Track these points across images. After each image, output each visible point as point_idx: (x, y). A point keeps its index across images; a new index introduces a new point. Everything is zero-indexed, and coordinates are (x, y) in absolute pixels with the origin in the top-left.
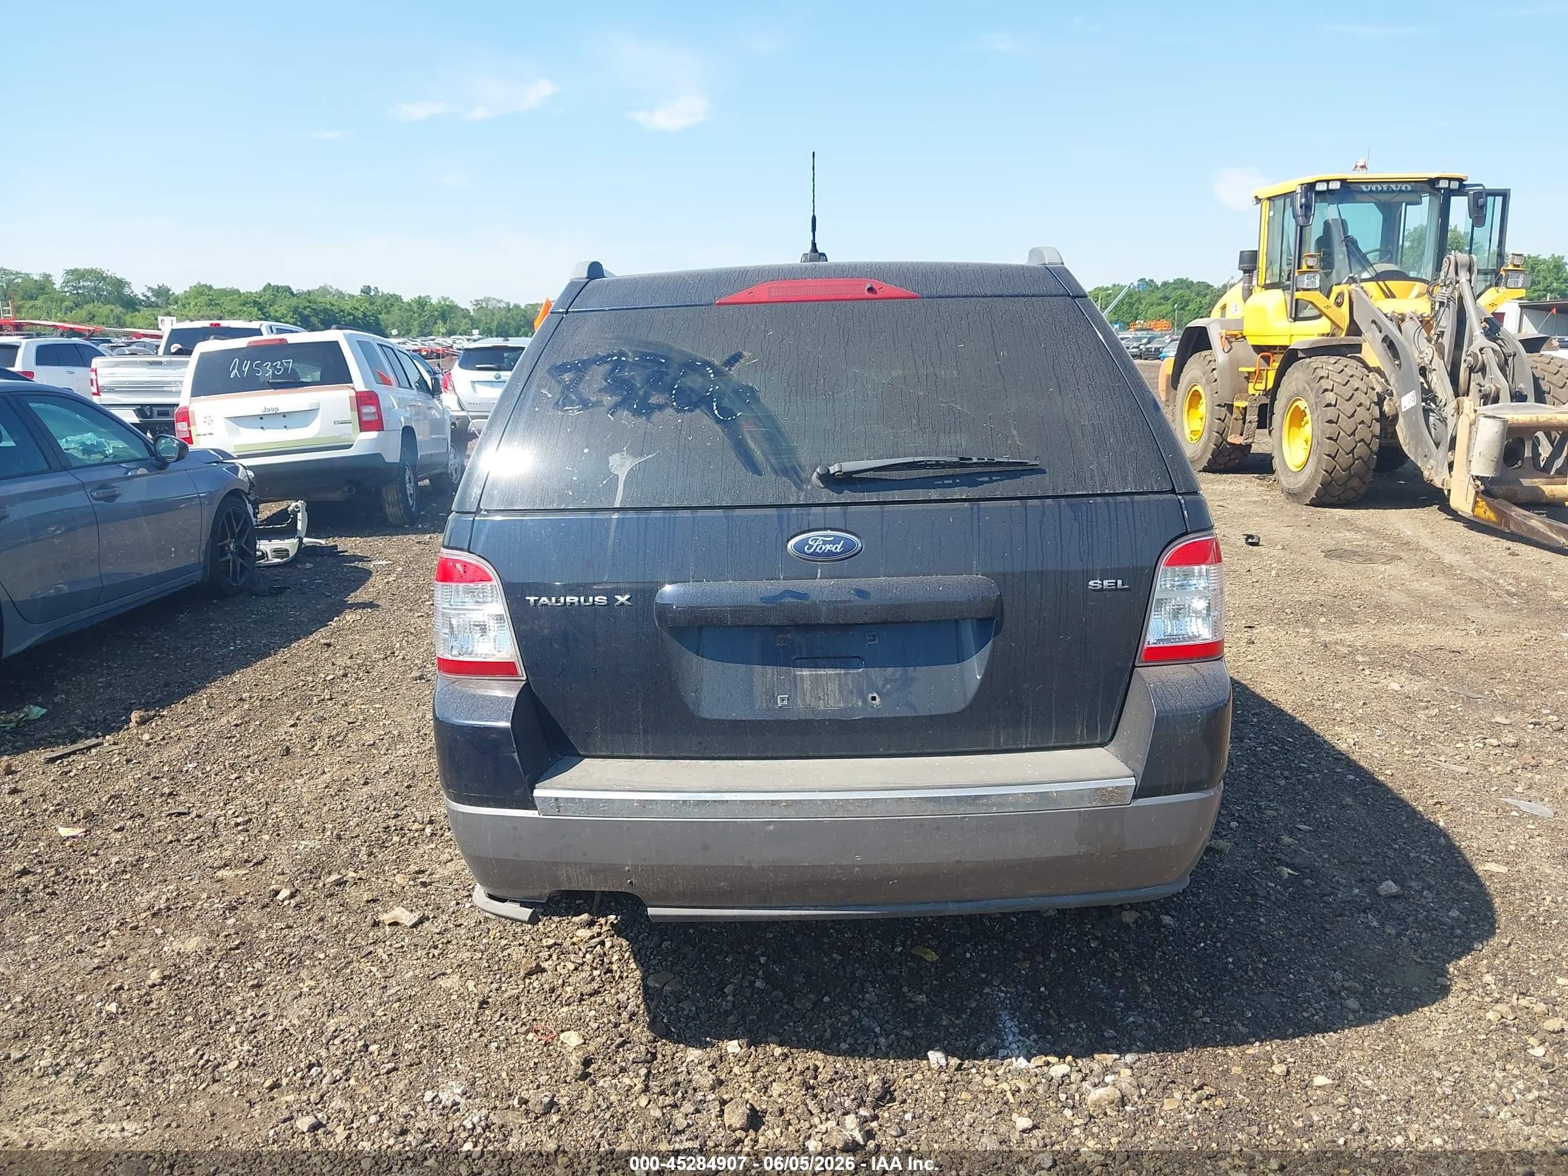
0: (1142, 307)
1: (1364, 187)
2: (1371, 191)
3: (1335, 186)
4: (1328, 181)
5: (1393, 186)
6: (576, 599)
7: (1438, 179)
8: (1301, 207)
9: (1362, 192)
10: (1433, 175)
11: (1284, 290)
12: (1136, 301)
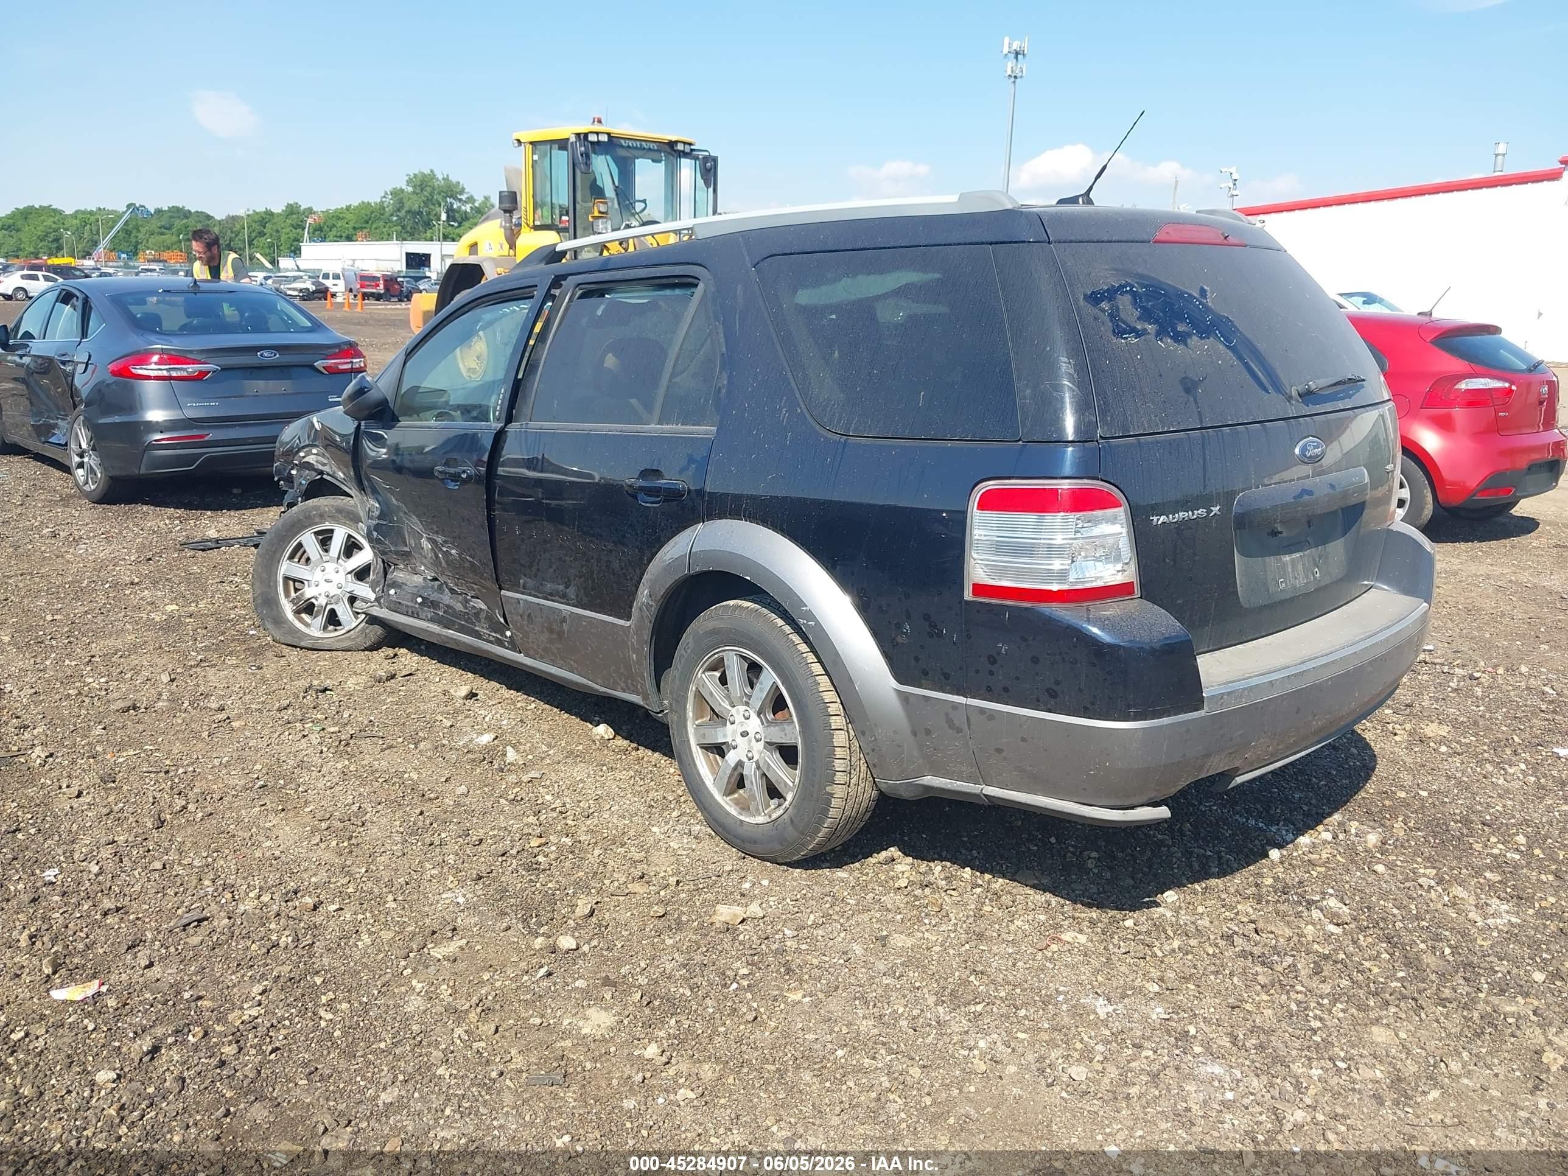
0: (140, 236)
1: (622, 142)
2: (629, 146)
3: (604, 138)
4: (597, 133)
5: (644, 144)
6: (1187, 514)
7: (676, 142)
8: (582, 155)
9: (622, 146)
10: (674, 138)
11: (558, 233)
12: (134, 228)
